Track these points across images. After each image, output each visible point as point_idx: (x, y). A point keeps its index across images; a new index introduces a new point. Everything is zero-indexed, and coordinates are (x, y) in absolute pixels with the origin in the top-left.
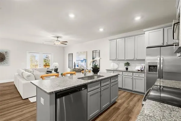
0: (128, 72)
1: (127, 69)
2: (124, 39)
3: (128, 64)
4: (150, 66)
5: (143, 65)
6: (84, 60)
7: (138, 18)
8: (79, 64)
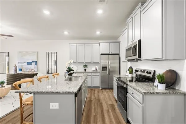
0: (86, 72)
1: (85, 70)
2: (83, 45)
3: (86, 66)
4: (103, 67)
5: (97, 67)
6: (34, 62)
7: (98, 33)
8: (23, 67)
